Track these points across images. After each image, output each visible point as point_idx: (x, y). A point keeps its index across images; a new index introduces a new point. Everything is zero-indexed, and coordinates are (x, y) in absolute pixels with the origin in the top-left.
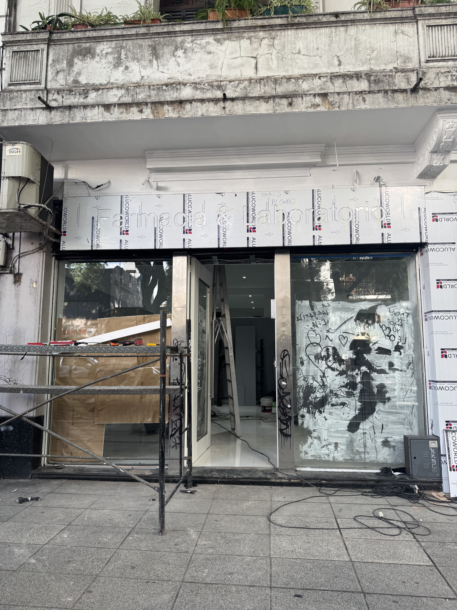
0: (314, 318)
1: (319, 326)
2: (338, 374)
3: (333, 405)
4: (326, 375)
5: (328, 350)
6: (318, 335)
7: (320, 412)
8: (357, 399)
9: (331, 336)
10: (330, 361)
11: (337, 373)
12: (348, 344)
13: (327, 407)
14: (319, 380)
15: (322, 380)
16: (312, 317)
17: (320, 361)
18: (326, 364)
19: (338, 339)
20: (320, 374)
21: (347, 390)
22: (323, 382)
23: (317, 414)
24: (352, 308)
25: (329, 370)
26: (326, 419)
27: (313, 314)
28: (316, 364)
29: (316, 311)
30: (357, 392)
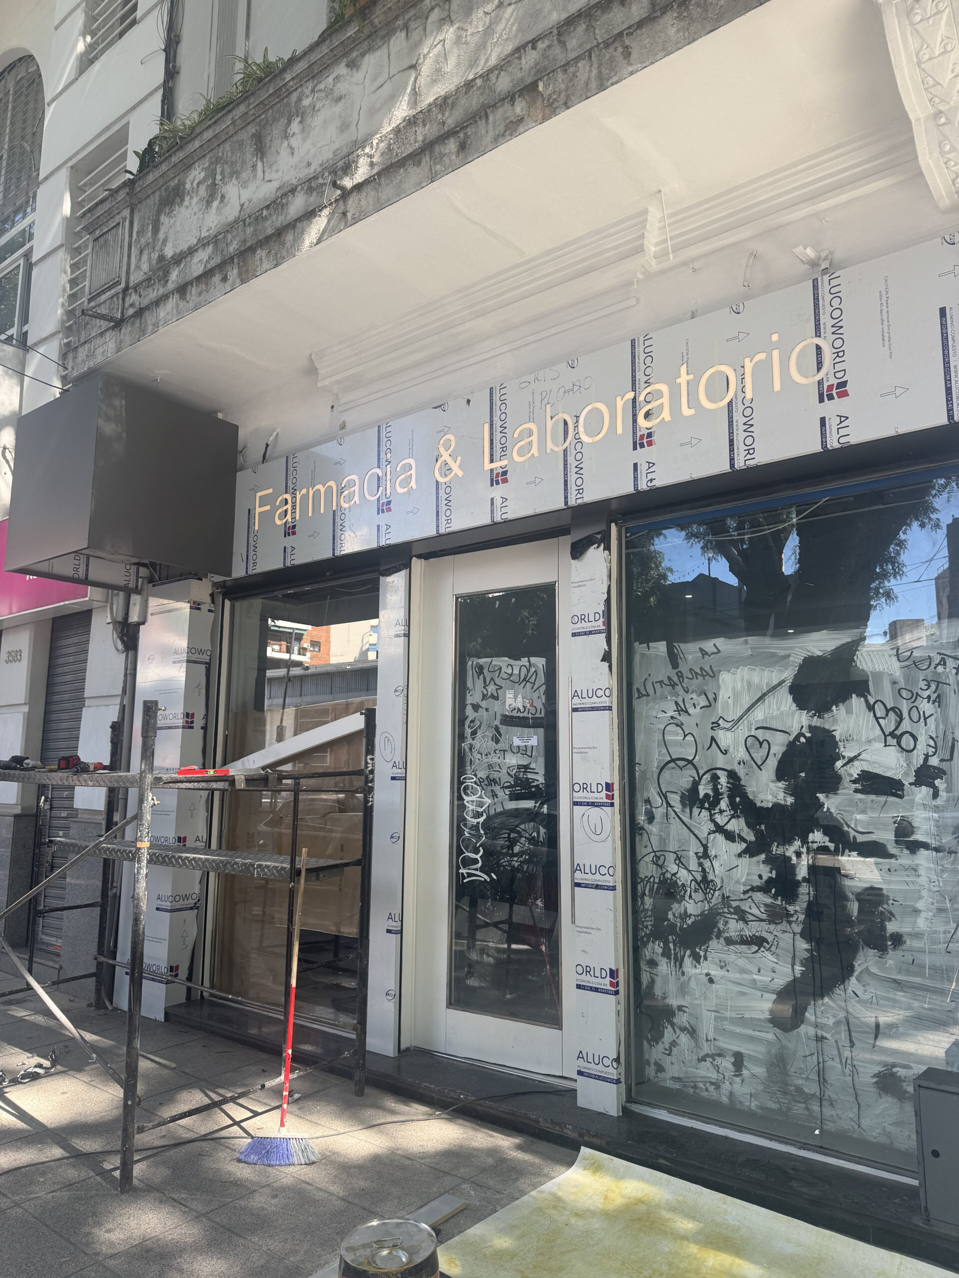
0: (679, 688)
1: (691, 710)
2: (745, 852)
3: (729, 942)
4: (712, 853)
5: (715, 779)
6: (689, 738)
7: (696, 958)
8: (798, 929)
9: (725, 738)
10: (721, 812)
11: (741, 847)
12: (772, 764)
13: (715, 945)
14: (693, 864)
15: (700, 864)
16: (673, 685)
17: (696, 811)
18: (713, 820)
19: (742, 749)
20: (694, 847)
21: (769, 900)
22: (704, 870)
23: (688, 961)
24: (782, 653)
25: (720, 838)
26: (711, 981)
27: (675, 679)
28: (686, 819)
29: (684, 668)
30: (798, 908)
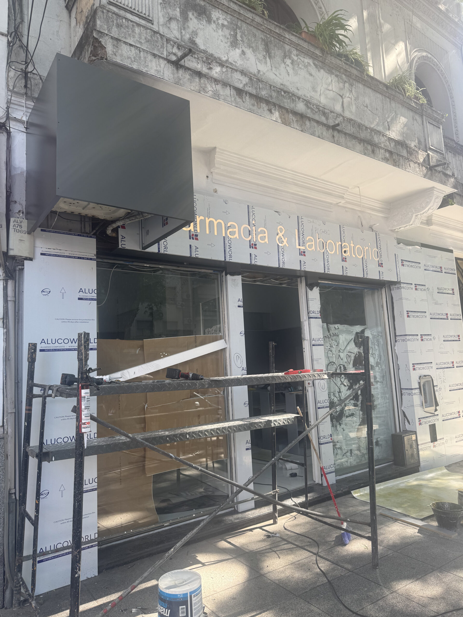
0: (330, 339)
1: (334, 346)
2: (348, 389)
3: (347, 417)
4: (341, 391)
5: (340, 367)
6: (334, 355)
7: (340, 424)
8: (360, 408)
9: (342, 355)
10: (342, 378)
11: (347, 387)
12: (352, 362)
13: (344, 419)
14: (337, 396)
15: (339, 395)
16: (329, 338)
17: (337, 378)
18: (341, 381)
19: (345, 358)
20: (337, 390)
21: (354, 402)
22: (340, 397)
23: (338, 426)
24: (352, 330)
25: (343, 386)
26: (344, 430)
27: (329, 336)
28: (335, 381)
29: (331, 332)
30: (359, 403)
